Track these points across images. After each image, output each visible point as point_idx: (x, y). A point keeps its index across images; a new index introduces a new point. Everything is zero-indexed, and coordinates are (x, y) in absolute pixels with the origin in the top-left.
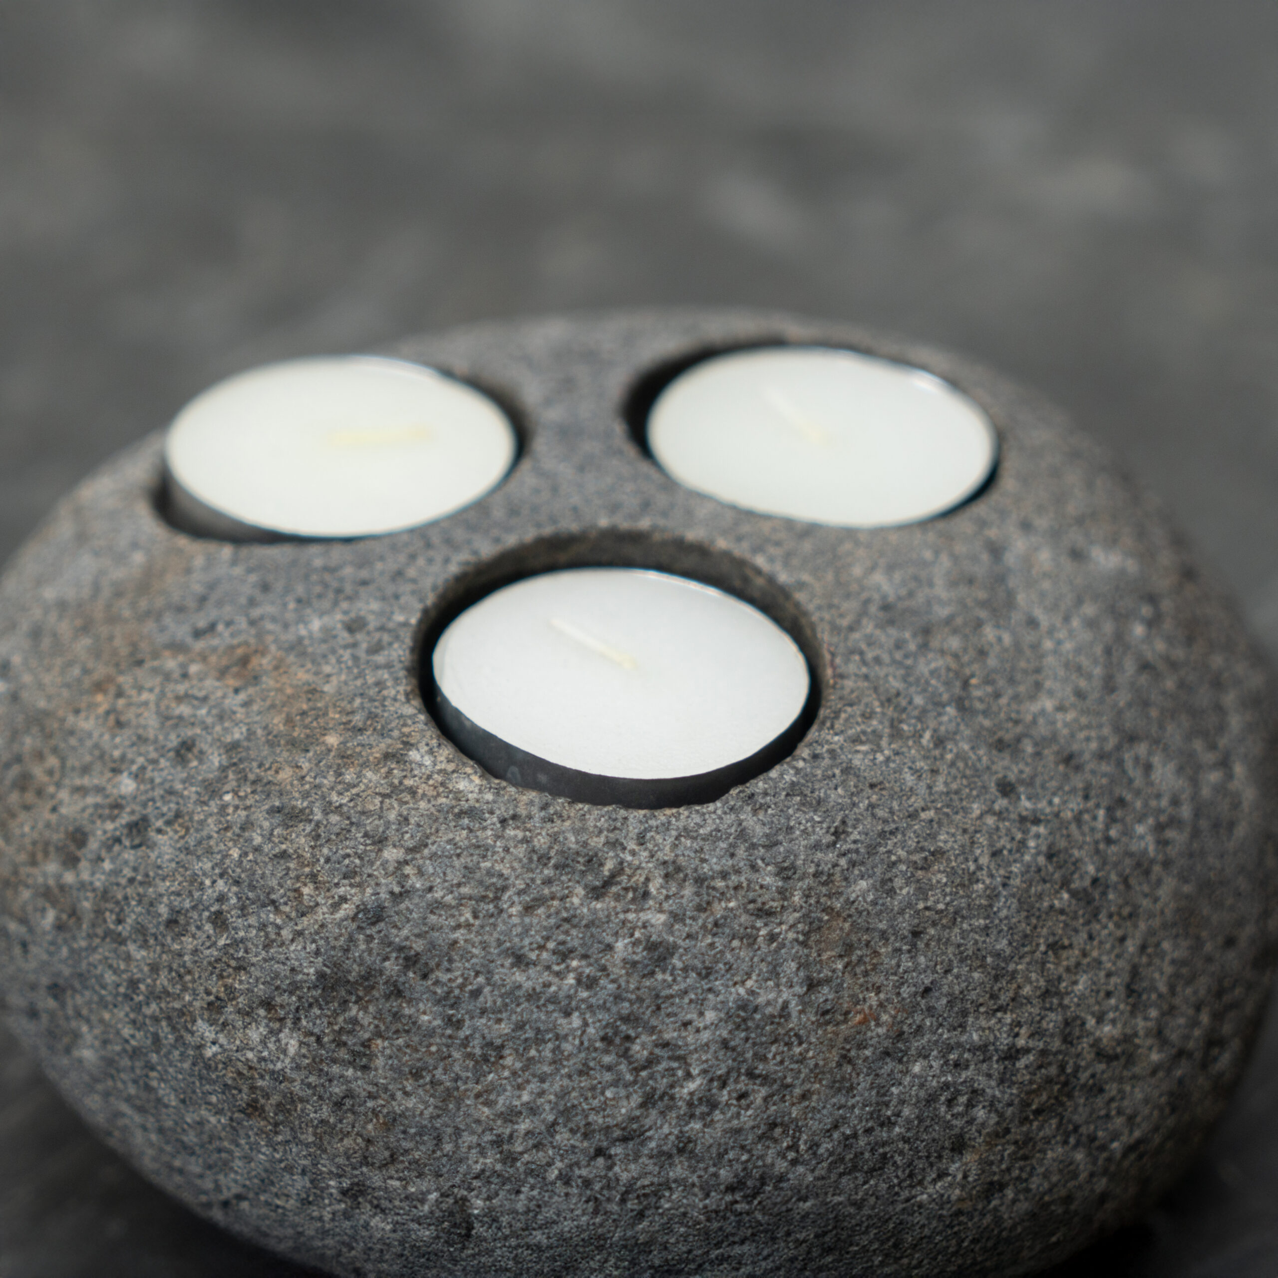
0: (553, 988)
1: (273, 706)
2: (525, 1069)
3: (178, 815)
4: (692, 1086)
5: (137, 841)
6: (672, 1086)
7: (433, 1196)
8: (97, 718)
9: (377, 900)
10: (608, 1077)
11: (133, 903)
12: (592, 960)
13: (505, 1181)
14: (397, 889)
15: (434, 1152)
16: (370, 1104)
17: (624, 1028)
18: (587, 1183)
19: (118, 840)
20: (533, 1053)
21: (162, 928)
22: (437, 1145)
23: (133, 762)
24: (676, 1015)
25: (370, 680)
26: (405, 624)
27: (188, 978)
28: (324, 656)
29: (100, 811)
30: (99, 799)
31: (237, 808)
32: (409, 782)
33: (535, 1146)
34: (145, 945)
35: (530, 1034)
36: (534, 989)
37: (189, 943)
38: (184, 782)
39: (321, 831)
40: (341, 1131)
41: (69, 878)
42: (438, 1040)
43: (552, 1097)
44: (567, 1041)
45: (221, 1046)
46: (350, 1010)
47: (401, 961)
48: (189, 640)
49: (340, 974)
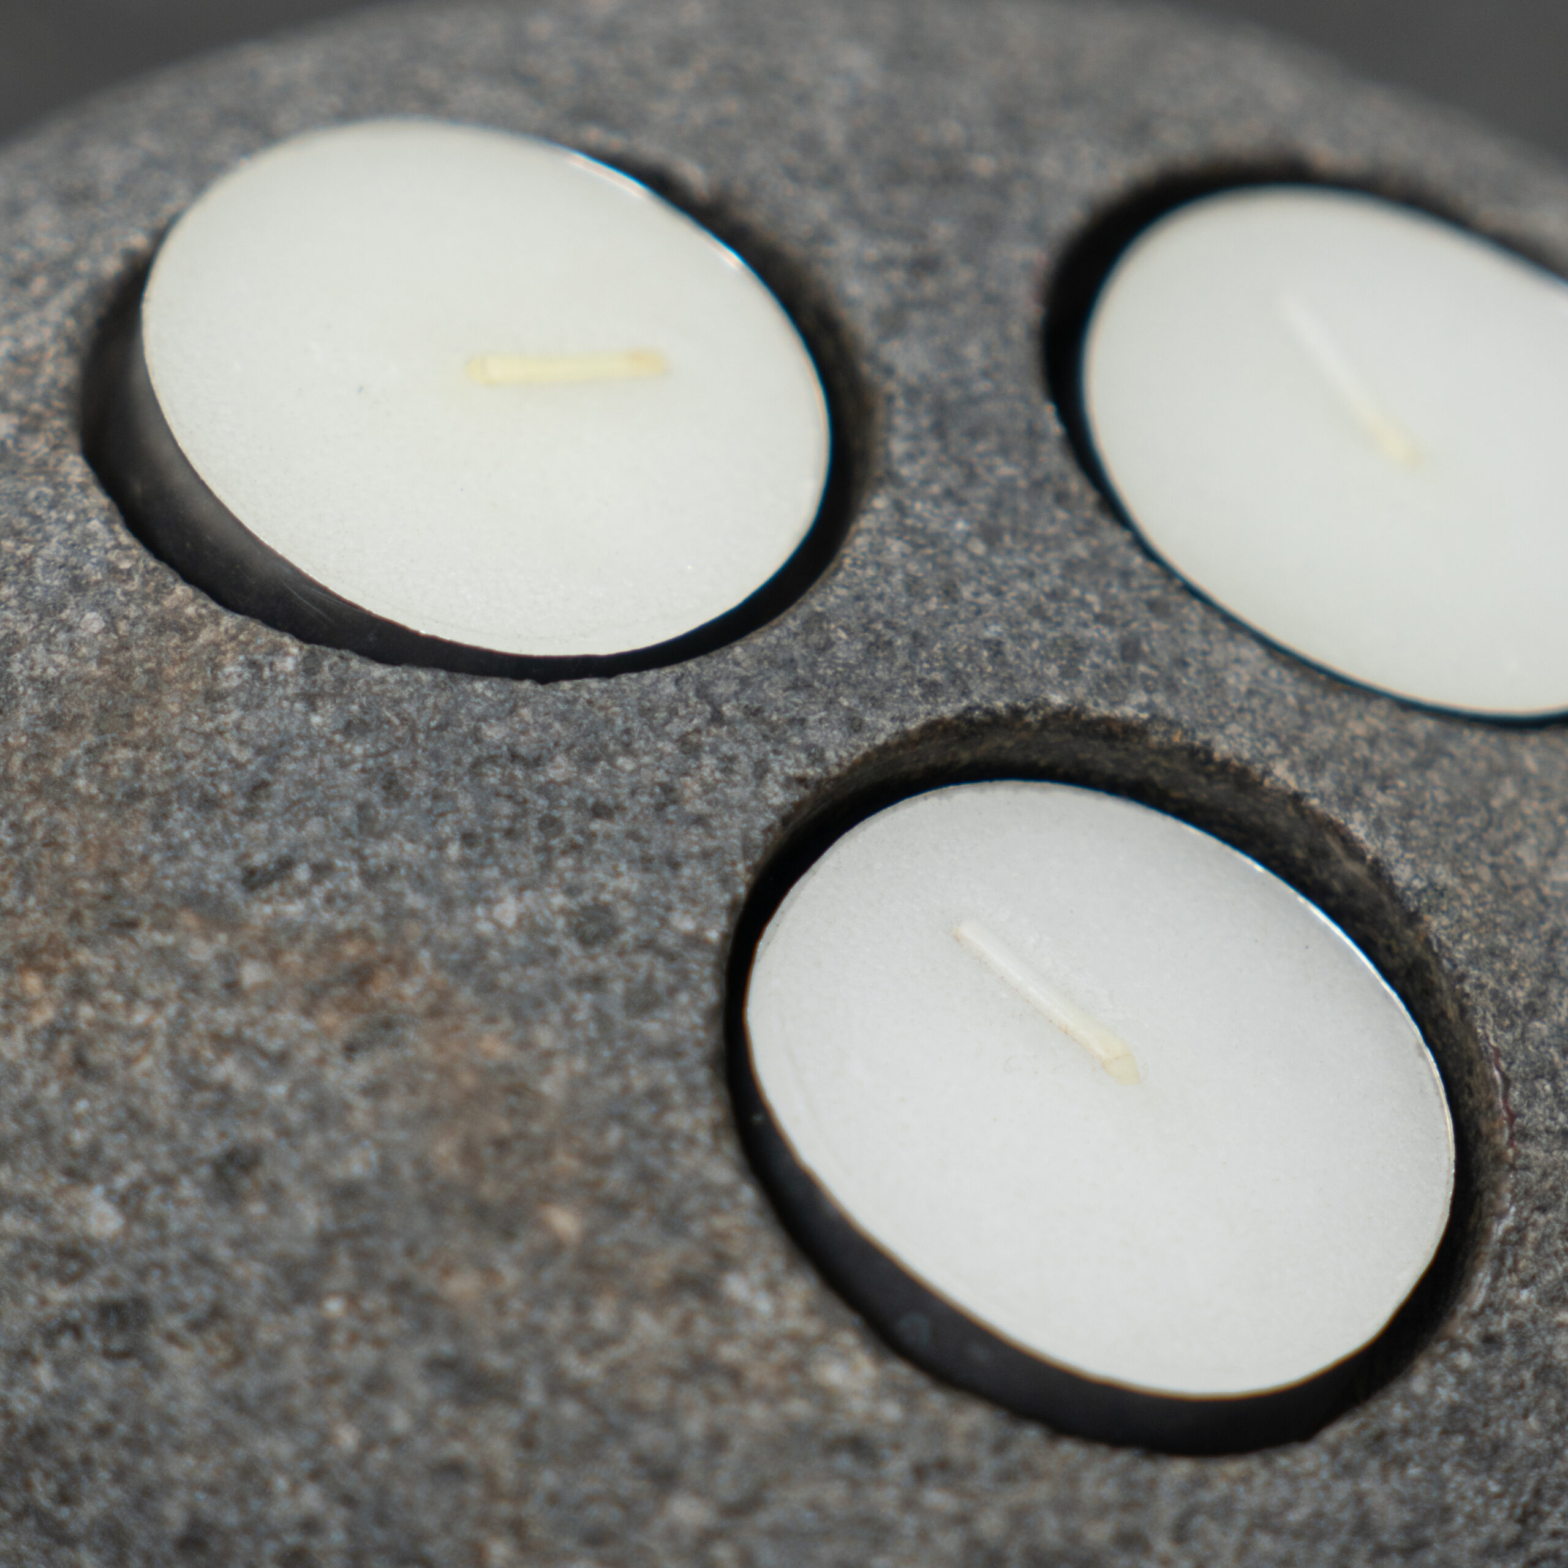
1: (432, 1113)
3: (217, 1312)
5: (118, 1344)
8: (30, 1036)
11: (104, 1476)
19: (76, 1330)
21: (167, 1548)
23: (116, 1168)
25: (640, 1083)
26: (695, 941)
28: (538, 1004)
30: (33, 1228)
31: (354, 1338)
32: (729, 1353)
38: (236, 1244)
39: (542, 1431)
48: (235, 894)
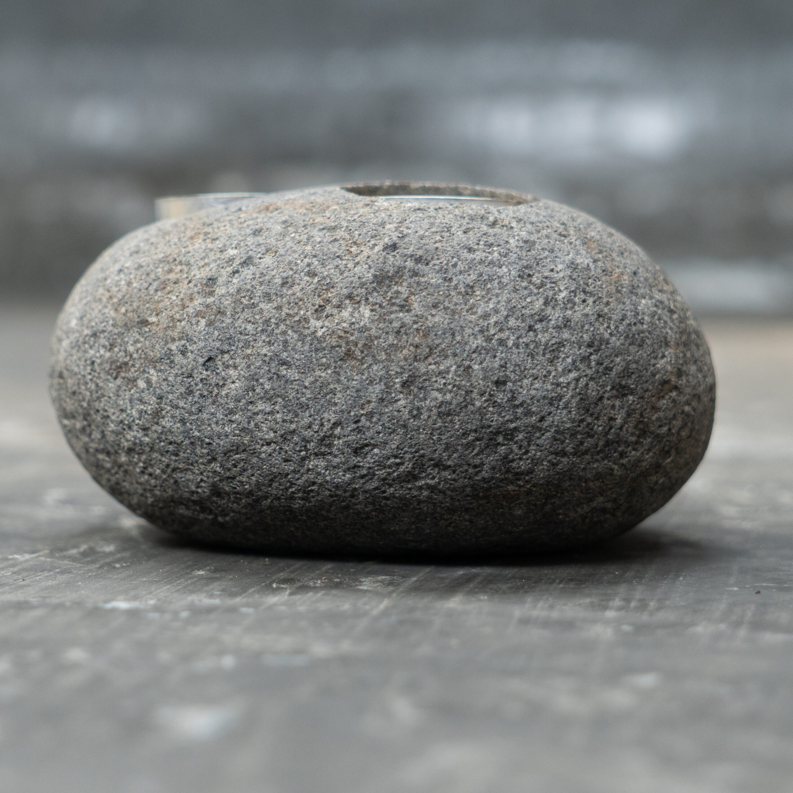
0: (490, 258)
1: (295, 210)
2: (487, 294)
4: (563, 295)
5: (248, 267)
6: (555, 294)
7: (453, 368)
8: (200, 243)
9: (392, 241)
10: (526, 292)
11: (257, 287)
12: (502, 247)
13: (487, 351)
14: (400, 235)
15: (452, 342)
16: (415, 326)
17: (527, 271)
18: (527, 345)
19: (237, 271)
20: (489, 286)
21: (279, 288)
22: (453, 338)
23: (231, 245)
24: (546, 266)
27: (301, 303)
29: (221, 266)
30: (218, 263)
31: (300, 235)
33: (500, 331)
34: (270, 300)
35: (486, 277)
36: (481, 260)
37: (296, 288)
38: (264, 239)
39: (350, 228)
40: (401, 347)
41: (210, 300)
42: (443, 289)
43: (504, 303)
44: (504, 278)
45: (327, 327)
46: (393, 288)
47: (413, 261)
49: (384, 274)
